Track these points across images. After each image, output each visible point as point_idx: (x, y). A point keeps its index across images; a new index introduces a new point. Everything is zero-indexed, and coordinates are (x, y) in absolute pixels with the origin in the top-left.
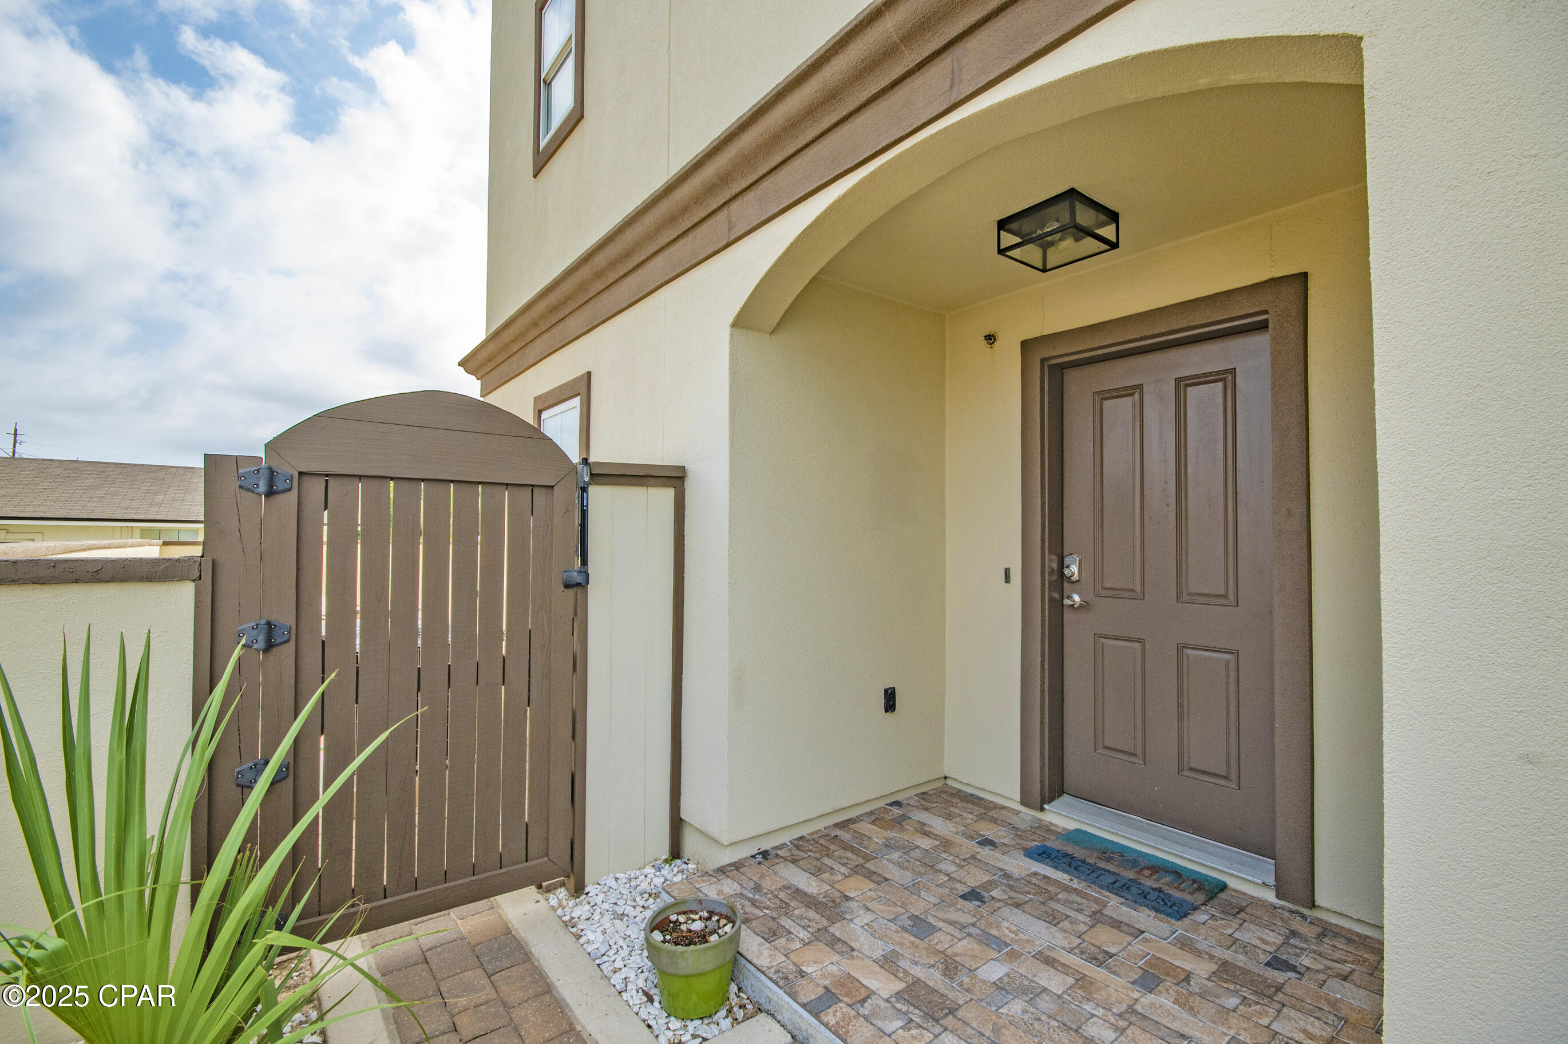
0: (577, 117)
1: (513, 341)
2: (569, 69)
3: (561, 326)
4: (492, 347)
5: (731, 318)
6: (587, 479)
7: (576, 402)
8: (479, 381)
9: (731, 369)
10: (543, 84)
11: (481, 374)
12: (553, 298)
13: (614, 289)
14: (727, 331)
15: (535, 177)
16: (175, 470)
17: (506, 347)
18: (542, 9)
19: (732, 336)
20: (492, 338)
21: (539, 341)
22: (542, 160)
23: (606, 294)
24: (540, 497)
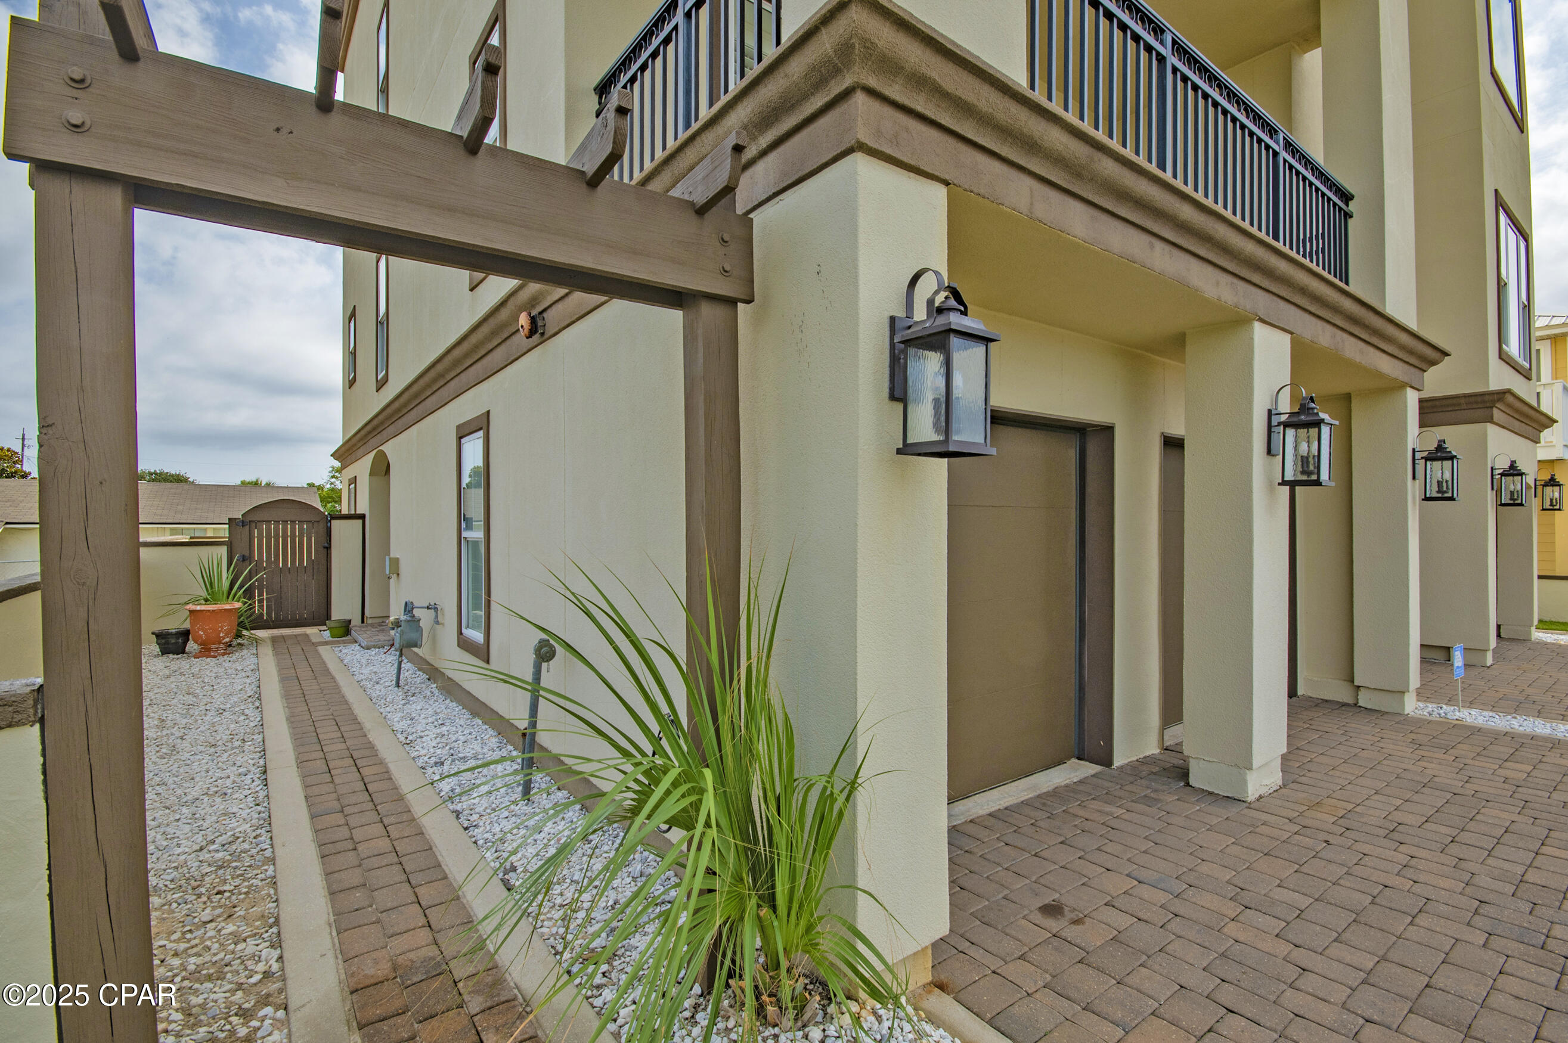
5: (368, 474)
6: (330, 519)
24: (315, 524)
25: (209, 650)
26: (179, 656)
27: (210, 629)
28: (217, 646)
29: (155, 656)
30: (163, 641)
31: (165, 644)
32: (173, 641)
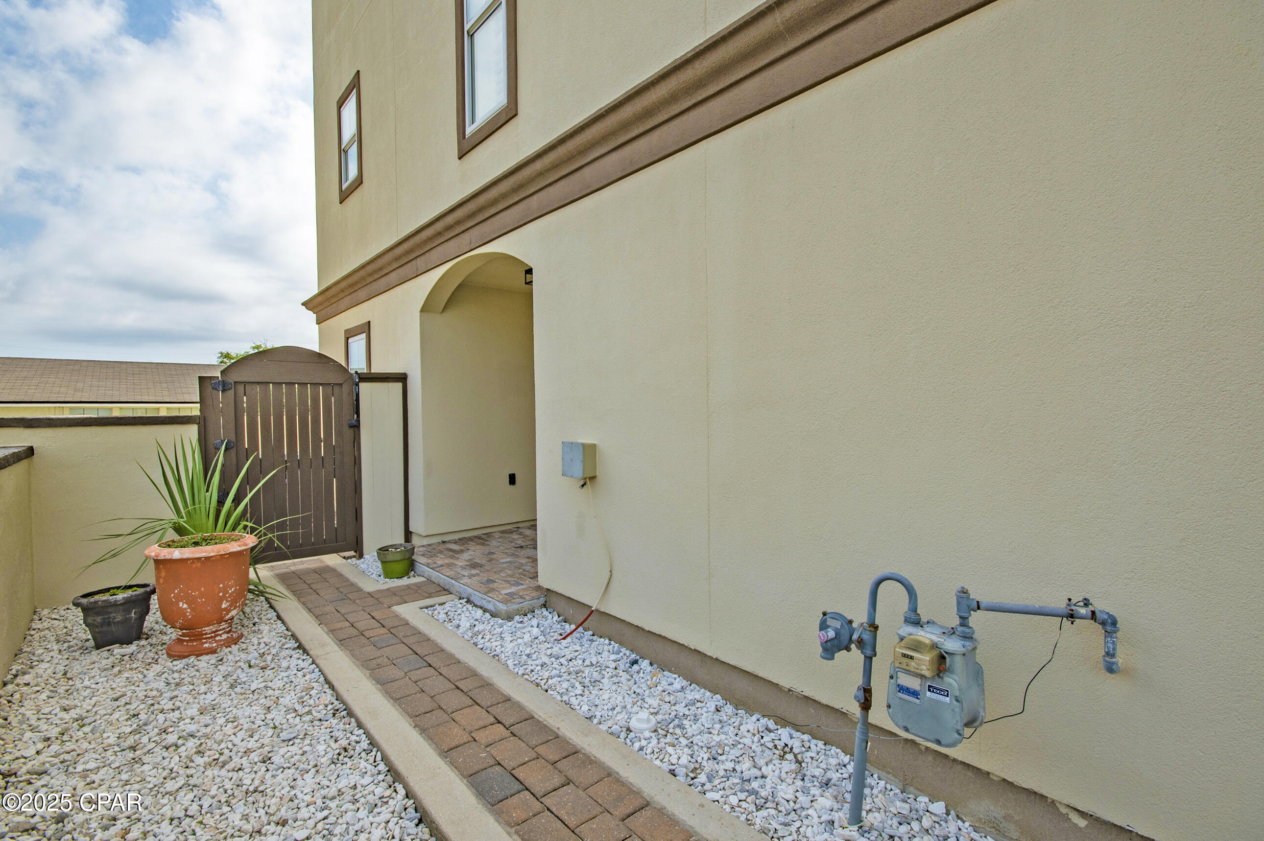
0: (359, 181)
1: (332, 297)
2: (354, 148)
3: (356, 294)
4: (320, 299)
5: (419, 309)
6: (357, 380)
7: (364, 336)
8: (315, 315)
9: (420, 331)
10: (343, 152)
11: (316, 311)
12: (350, 281)
13: (378, 282)
14: (419, 314)
15: (341, 203)
16: (87, 363)
17: (328, 299)
18: (340, 108)
19: (421, 316)
20: (321, 293)
21: (346, 299)
22: (344, 197)
23: (374, 283)
24: (336, 389)
25: (199, 637)
26: (133, 648)
27: (202, 595)
28: (213, 628)
29: (84, 650)
30: (99, 619)
31: (102, 625)
32: (119, 618)
